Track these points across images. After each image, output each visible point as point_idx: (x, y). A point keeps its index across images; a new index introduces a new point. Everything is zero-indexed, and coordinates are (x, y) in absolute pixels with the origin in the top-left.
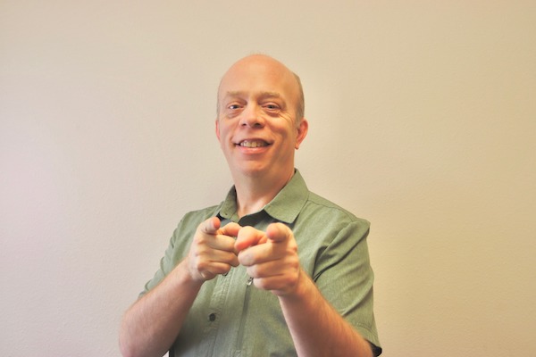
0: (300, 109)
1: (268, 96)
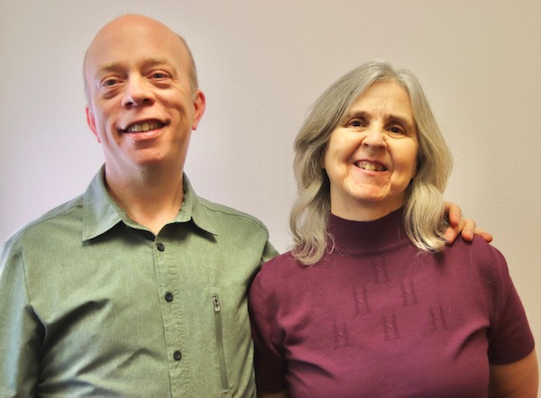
0: (193, 77)
1: (154, 63)
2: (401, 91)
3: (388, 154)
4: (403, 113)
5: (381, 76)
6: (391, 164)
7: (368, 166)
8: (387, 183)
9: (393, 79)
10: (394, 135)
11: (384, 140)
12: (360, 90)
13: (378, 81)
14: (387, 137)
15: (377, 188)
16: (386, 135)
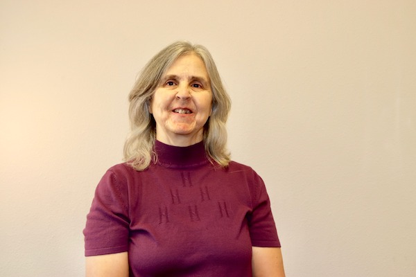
2: (198, 60)
3: (192, 102)
4: (200, 74)
5: (184, 51)
6: (195, 109)
7: (180, 111)
8: (193, 121)
9: (192, 53)
10: (196, 89)
11: (190, 93)
12: (171, 61)
13: (183, 54)
14: (191, 91)
15: (187, 124)
16: (190, 90)
